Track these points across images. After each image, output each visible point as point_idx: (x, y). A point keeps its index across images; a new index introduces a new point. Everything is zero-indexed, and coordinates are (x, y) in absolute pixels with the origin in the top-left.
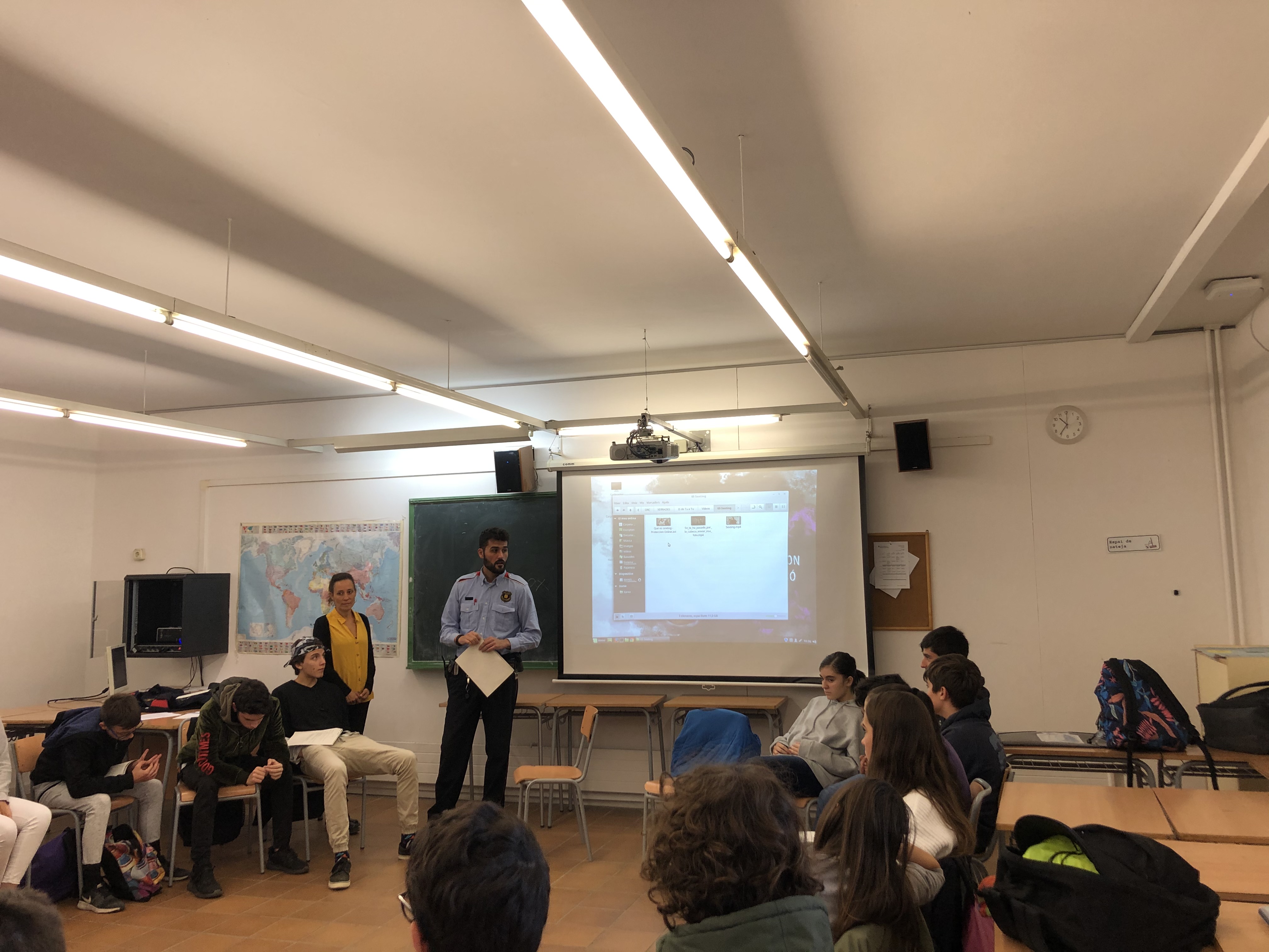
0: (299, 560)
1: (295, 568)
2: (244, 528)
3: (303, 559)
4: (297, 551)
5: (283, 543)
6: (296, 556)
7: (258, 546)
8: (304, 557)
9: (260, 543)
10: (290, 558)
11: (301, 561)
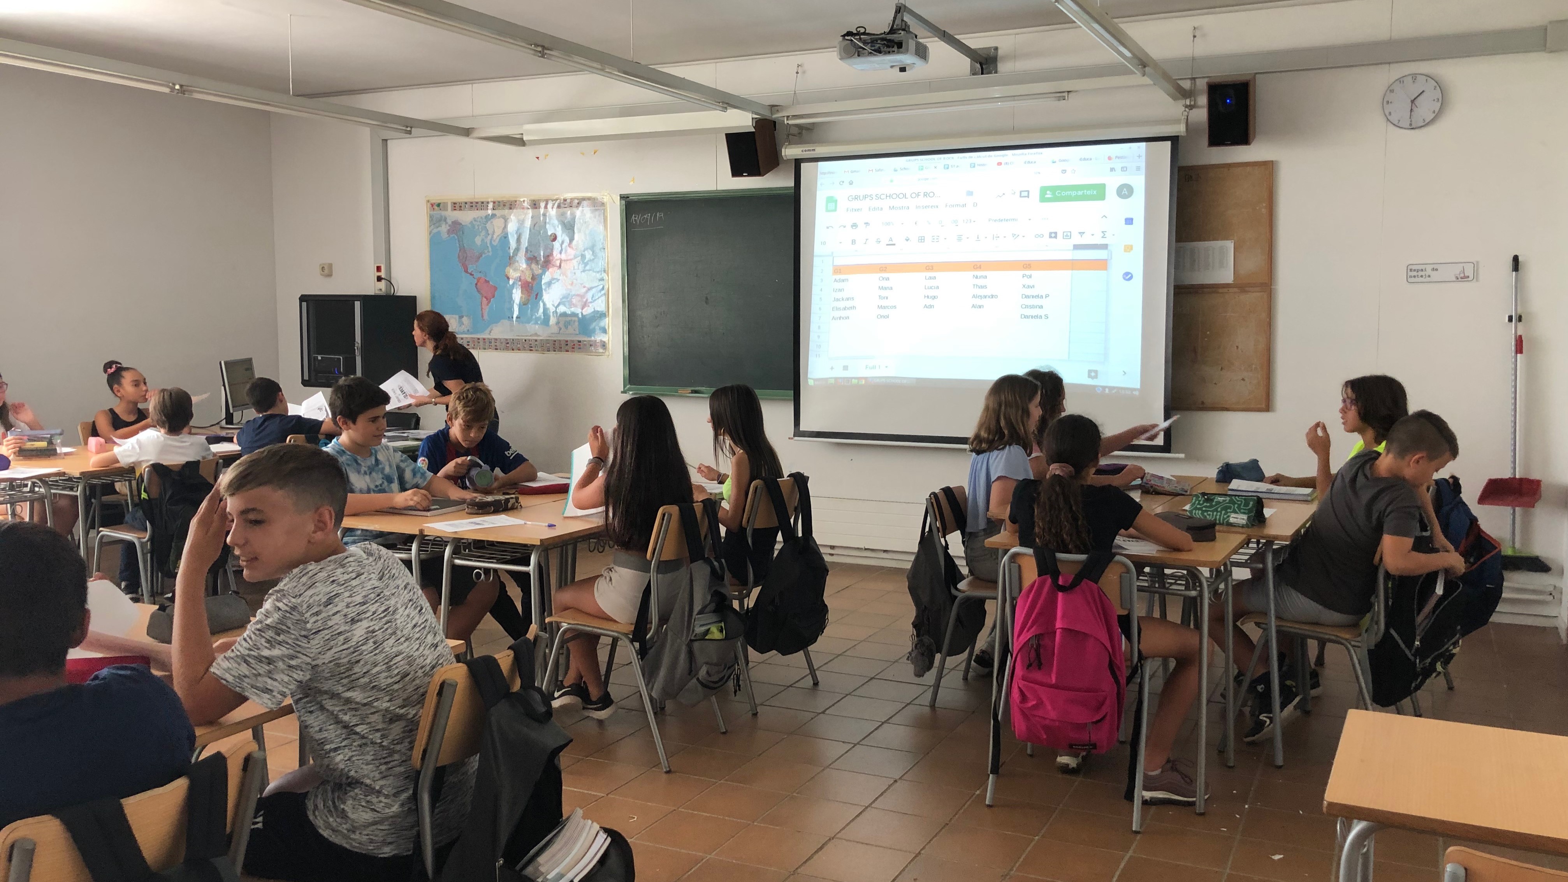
0: (493, 243)
1: (488, 252)
2: (432, 205)
3: (498, 240)
4: (490, 232)
5: (474, 223)
6: (490, 237)
7: (447, 226)
8: (498, 238)
9: (450, 222)
10: (483, 240)
11: (495, 244)
